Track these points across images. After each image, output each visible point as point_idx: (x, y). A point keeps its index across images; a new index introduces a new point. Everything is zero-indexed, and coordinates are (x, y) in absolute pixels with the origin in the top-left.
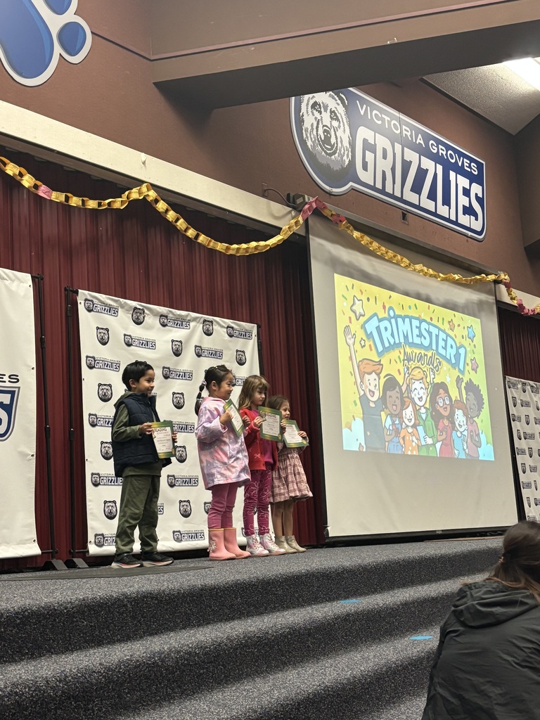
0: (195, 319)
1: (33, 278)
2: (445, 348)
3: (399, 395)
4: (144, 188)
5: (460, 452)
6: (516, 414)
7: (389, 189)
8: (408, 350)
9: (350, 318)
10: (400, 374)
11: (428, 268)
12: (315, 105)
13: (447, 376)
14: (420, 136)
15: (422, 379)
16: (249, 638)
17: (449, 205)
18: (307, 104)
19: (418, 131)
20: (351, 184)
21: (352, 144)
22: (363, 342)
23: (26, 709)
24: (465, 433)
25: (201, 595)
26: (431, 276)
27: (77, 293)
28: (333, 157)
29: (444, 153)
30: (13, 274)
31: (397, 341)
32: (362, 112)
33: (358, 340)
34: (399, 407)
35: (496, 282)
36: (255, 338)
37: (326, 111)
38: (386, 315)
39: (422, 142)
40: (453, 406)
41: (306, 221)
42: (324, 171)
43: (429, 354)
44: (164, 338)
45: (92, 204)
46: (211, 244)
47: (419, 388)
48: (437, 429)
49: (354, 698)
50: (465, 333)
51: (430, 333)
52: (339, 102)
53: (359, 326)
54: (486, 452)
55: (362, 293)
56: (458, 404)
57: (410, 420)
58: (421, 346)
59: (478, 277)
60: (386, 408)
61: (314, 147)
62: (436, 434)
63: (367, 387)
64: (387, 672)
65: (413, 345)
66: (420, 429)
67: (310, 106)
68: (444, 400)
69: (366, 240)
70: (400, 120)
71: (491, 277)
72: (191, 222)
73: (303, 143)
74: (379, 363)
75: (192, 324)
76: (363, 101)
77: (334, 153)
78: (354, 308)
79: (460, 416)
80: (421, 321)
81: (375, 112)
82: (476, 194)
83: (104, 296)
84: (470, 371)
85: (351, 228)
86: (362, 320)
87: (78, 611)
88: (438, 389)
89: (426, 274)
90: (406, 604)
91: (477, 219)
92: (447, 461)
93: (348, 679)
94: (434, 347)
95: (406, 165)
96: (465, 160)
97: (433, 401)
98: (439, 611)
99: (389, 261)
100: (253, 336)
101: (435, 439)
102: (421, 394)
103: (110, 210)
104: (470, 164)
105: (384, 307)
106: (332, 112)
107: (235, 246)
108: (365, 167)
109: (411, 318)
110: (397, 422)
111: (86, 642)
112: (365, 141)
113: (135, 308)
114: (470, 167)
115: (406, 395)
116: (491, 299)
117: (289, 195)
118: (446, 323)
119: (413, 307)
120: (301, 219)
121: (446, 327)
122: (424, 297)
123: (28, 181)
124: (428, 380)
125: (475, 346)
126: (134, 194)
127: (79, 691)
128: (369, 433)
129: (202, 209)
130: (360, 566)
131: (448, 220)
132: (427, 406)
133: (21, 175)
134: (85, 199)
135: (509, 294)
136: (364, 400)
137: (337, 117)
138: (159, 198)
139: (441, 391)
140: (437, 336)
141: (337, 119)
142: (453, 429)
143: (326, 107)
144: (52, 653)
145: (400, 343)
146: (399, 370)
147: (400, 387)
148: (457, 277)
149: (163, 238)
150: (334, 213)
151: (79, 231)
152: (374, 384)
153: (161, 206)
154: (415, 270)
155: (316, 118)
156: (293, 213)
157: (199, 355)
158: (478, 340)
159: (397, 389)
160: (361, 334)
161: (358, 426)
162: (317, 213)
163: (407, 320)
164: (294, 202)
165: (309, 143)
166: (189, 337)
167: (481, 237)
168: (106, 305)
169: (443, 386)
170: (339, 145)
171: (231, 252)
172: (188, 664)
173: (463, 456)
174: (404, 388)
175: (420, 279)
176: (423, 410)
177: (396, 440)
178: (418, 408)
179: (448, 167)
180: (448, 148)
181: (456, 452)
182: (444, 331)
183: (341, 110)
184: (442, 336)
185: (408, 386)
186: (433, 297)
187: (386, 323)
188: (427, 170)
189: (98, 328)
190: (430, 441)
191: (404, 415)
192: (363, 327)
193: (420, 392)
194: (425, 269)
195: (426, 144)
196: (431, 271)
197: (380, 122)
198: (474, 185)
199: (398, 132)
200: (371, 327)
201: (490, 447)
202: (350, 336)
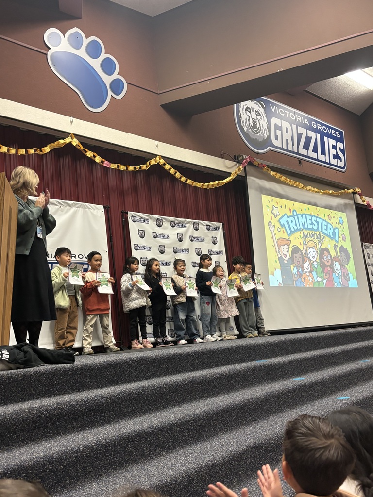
0: (189, 222)
1: (105, 208)
2: (327, 230)
3: (301, 256)
4: (158, 158)
5: (337, 284)
6: (370, 263)
7: (290, 149)
8: (305, 232)
9: (271, 217)
10: (301, 245)
11: (314, 188)
12: (247, 109)
13: (328, 244)
14: (306, 120)
15: (314, 246)
16: (195, 379)
17: (325, 155)
18: (243, 109)
19: (305, 118)
20: (269, 147)
21: (269, 127)
22: (279, 230)
23: (66, 416)
24: (341, 274)
25: (174, 358)
26: (316, 192)
27: (127, 213)
28: (258, 134)
29: (320, 128)
30: (95, 206)
31: (299, 228)
32: (273, 110)
33: (276, 228)
34: (301, 262)
35: (354, 193)
36: (221, 231)
37: (253, 111)
38: (292, 214)
39: (307, 123)
40: (333, 260)
41: (245, 168)
42: (254, 142)
43: (318, 233)
44: (173, 233)
45: (131, 168)
46: (194, 184)
47: (312, 252)
48: (324, 273)
49: (253, 409)
50: (338, 221)
51: (318, 223)
52: (260, 106)
53: (277, 221)
54: (353, 283)
55: (278, 204)
56: (335, 259)
57: (308, 269)
58: (312, 229)
59: (343, 191)
60: (294, 263)
61: (248, 130)
62: (323, 275)
63: (282, 252)
64: (273, 396)
65: (308, 229)
66: (314, 273)
67: (244, 109)
68: (327, 257)
69: (278, 175)
70: (295, 113)
71: (351, 191)
72: (183, 174)
73: (242, 129)
74: (289, 240)
75: (188, 225)
76: (273, 105)
77: (259, 132)
78: (273, 212)
79: (337, 265)
80: (312, 216)
81: (280, 109)
82: (340, 148)
83: (141, 214)
84: (342, 241)
85: (270, 170)
86: (278, 217)
87: (104, 367)
88: (323, 251)
89: (313, 191)
90: (291, 362)
91: (341, 161)
92: (330, 289)
93: (248, 400)
94: (320, 229)
95: (299, 136)
96: (333, 131)
97: (321, 258)
98: (312, 365)
99: (292, 186)
100: (221, 229)
101: (323, 278)
102: (314, 255)
103: (141, 171)
104: (335, 133)
105: (290, 210)
106: (256, 111)
107: (207, 184)
108: (276, 138)
109: (306, 215)
110: (300, 270)
111: (109, 383)
112: (276, 125)
113: (158, 219)
114: (335, 134)
115: (305, 255)
116: (352, 202)
117: (235, 156)
118: (326, 216)
119: (307, 209)
120: (241, 167)
121: (327, 218)
122: (313, 204)
123: (98, 159)
124: (318, 247)
125: (344, 227)
126: (153, 162)
127: (96, 407)
128: (284, 277)
129: (190, 167)
130: (268, 342)
131: (325, 162)
132: (318, 260)
133: (94, 156)
134: (127, 166)
135: (362, 199)
136: (281, 259)
137: (260, 114)
138: (165, 163)
139: (325, 252)
140: (322, 224)
141: (260, 115)
142: (333, 272)
143: (253, 109)
144: (90, 389)
145: (300, 228)
146: (300, 243)
147: (301, 252)
148: (331, 192)
149: (170, 184)
150: (259, 163)
151: (127, 183)
152: (286, 251)
153: (167, 167)
154: (307, 190)
155: (248, 115)
156: (238, 165)
157: (192, 241)
158: (346, 224)
159: (300, 253)
160: (278, 225)
161: (278, 273)
162: (250, 163)
163: (304, 216)
164: (238, 159)
165: (245, 128)
166: (187, 232)
167: (344, 170)
168: (142, 218)
169: (326, 250)
170: (262, 128)
171: (204, 187)
172: (160, 393)
173: (339, 286)
174: (303, 252)
175: (310, 194)
176: (315, 263)
177: (300, 279)
178: (312, 262)
179: (323, 134)
180: (322, 125)
181: (336, 284)
182: (325, 221)
183: (261, 110)
184: (324, 223)
185: (306, 251)
186: (318, 203)
187: (292, 219)
188: (311, 137)
189: (139, 230)
190: (320, 279)
191: (304, 266)
192: (279, 221)
193: (313, 254)
194: (313, 188)
195: (310, 123)
196: (316, 190)
197: (283, 115)
198: (338, 143)
199: (294, 119)
200: (283, 221)
201: (355, 281)
202: (272, 226)
